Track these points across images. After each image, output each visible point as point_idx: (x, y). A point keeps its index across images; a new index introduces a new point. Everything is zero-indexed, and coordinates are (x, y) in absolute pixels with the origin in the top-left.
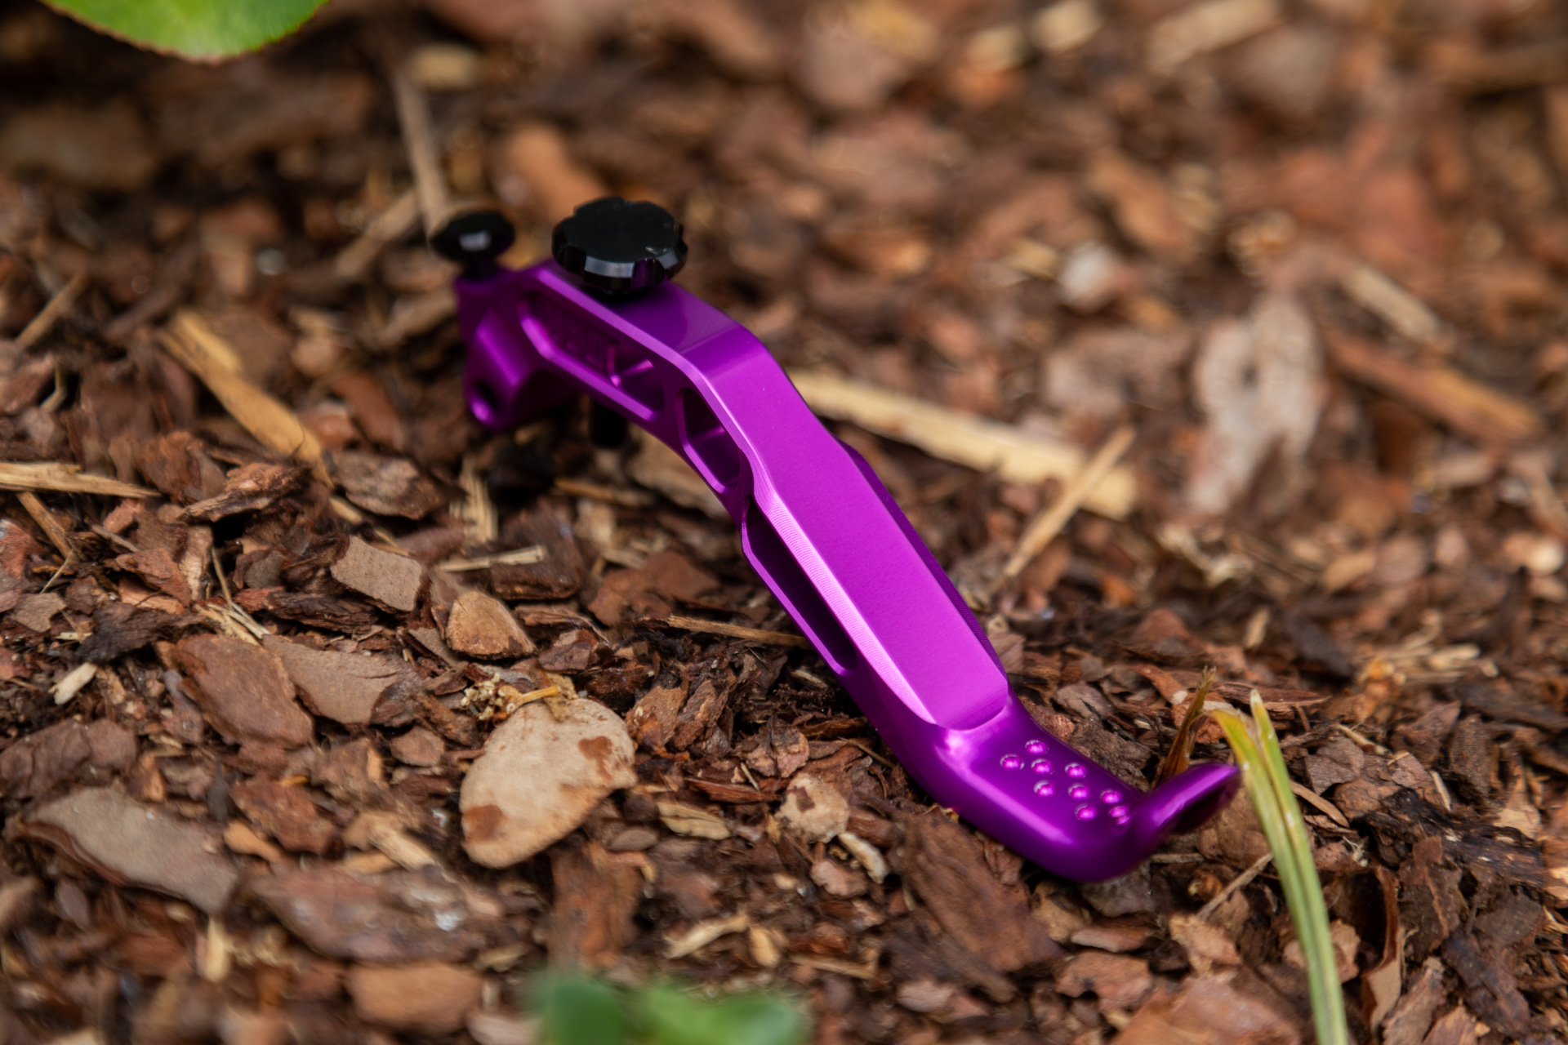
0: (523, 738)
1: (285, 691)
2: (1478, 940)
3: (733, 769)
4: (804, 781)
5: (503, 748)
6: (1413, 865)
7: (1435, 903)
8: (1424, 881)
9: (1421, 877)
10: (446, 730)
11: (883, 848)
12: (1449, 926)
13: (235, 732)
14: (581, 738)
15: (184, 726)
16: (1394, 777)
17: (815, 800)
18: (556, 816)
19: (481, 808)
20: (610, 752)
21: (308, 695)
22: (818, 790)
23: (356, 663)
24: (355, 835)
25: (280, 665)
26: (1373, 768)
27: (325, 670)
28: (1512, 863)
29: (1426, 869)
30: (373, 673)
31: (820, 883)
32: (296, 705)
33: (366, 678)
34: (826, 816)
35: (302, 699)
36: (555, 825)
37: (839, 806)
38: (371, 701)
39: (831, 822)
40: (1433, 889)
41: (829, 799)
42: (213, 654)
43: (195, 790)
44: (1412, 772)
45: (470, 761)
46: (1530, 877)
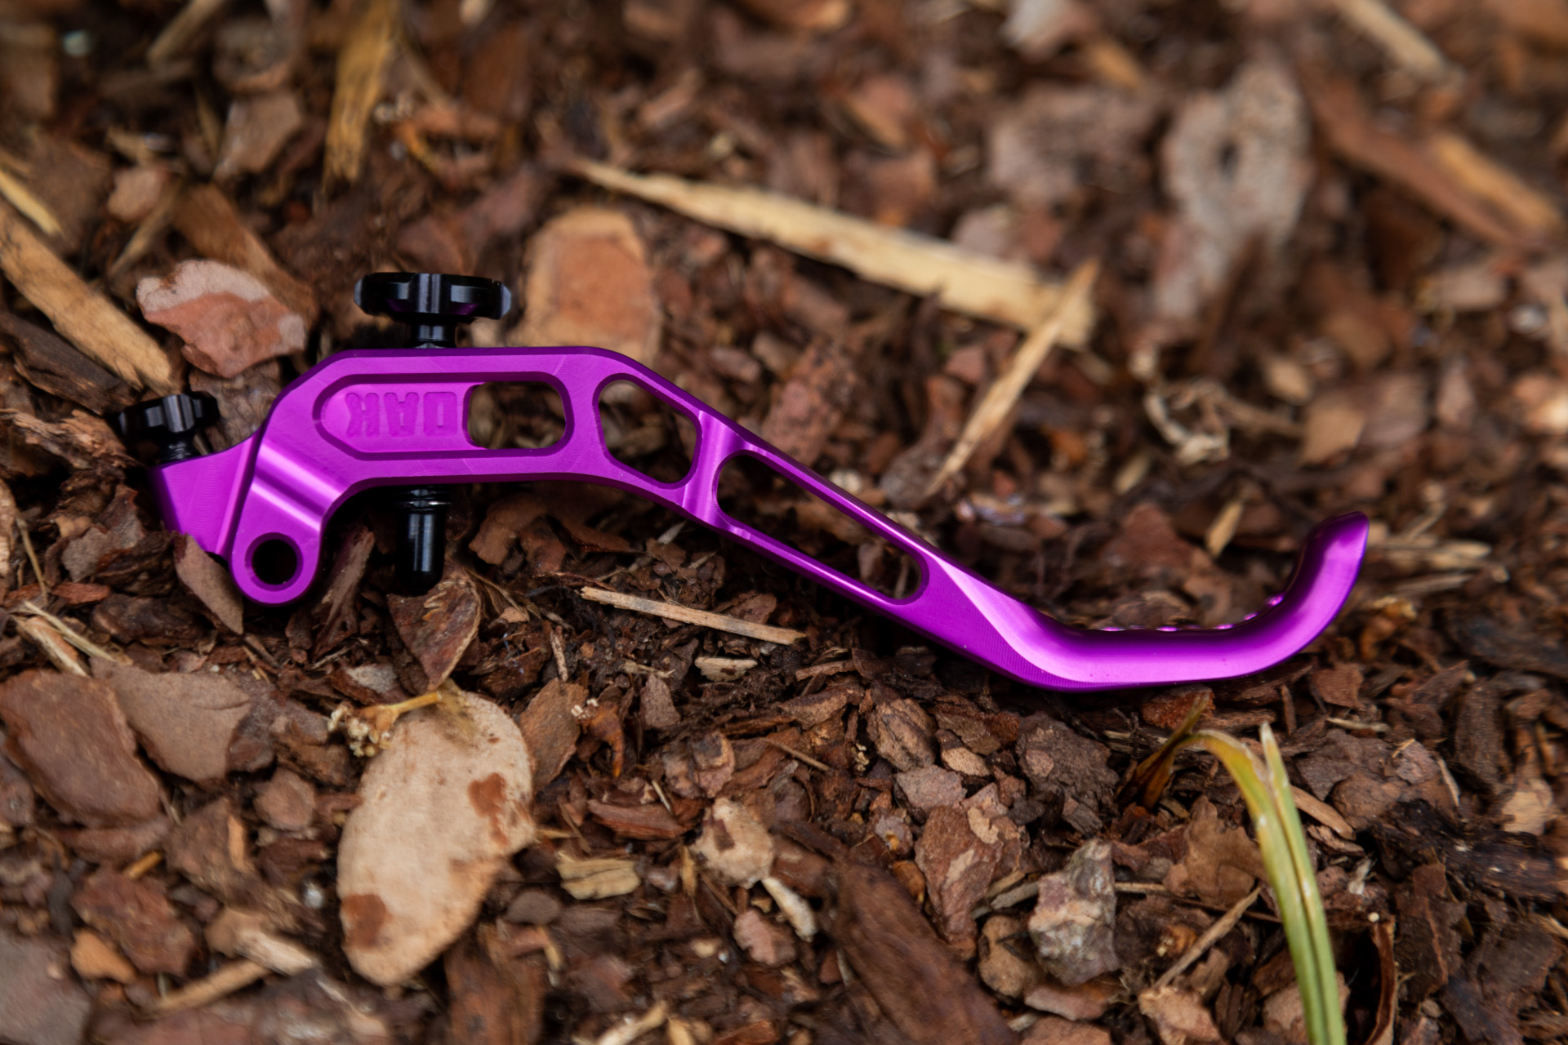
0: (405, 781)
1: (124, 742)
2: (1481, 982)
3: (643, 787)
4: (723, 810)
5: (383, 795)
6: (1412, 891)
7: (1435, 941)
8: (1424, 914)
9: (1421, 909)
10: (316, 771)
11: (815, 902)
12: (1449, 969)
13: (72, 810)
14: (469, 779)
15: (12, 806)
16: (1399, 771)
17: (735, 837)
18: (447, 911)
19: (360, 897)
20: (503, 799)
21: (152, 744)
22: (738, 824)
23: (201, 688)
24: (219, 938)
25: (115, 704)
26: (1375, 759)
27: (167, 702)
28: (1525, 873)
29: (1427, 900)
30: (222, 701)
31: (744, 945)
32: (138, 762)
33: (215, 709)
34: (747, 859)
35: (145, 753)
36: (446, 925)
37: (762, 847)
38: (223, 743)
39: (753, 867)
40: (1434, 925)
41: (751, 837)
42: (37, 707)
43: (33, 894)
44: (1417, 763)
45: (347, 812)
46: (1543, 890)
